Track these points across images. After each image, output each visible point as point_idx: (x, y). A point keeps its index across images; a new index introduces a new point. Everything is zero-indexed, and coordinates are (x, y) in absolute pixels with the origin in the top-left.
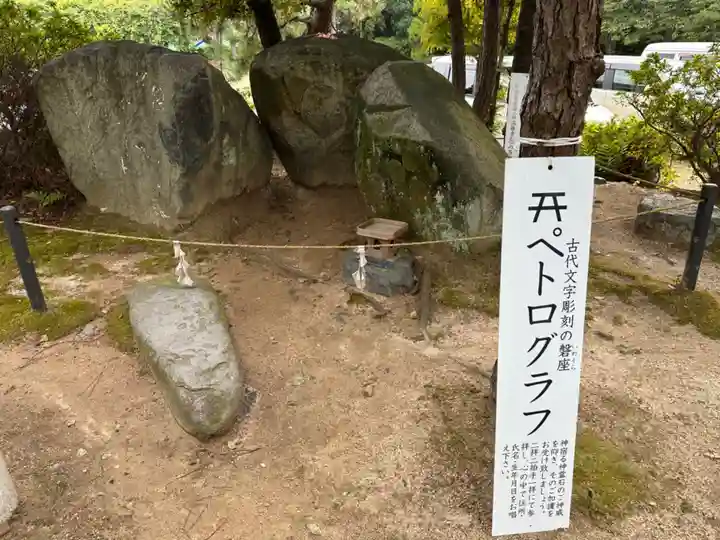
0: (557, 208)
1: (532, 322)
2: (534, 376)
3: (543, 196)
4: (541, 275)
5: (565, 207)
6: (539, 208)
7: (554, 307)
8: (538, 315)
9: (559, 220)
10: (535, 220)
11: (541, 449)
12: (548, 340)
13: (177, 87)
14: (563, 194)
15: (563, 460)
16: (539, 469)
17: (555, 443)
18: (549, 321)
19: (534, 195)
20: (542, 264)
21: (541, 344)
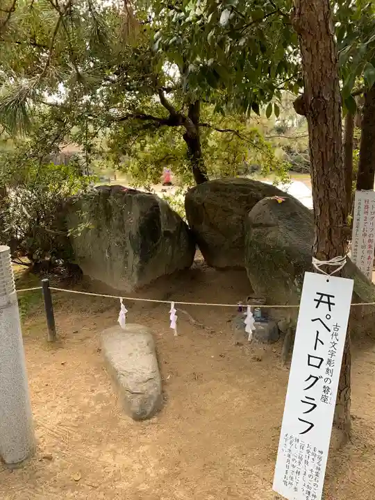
0: (329, 303)
1: (309, 365)
2: (307, 397)
3: (322, 295)
4: (317, 339)
5: (334, 304)
6: (319, 301)
7: (322, 359)
9: (330, 310)
10: (317, 307)
11: (306, 448)
12: (317, 379)
14: (333, 297)
18: (319, 367)
19: (318, 293)
20: (318, 332)
21: (313, 380)
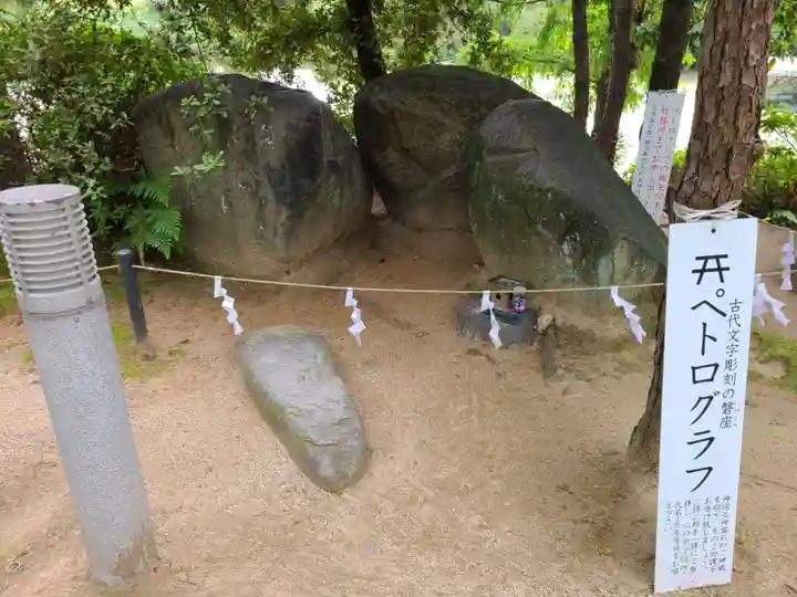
0: (720, 269)
1: (695, 382)
2: (696, 434)
3: (706, 259)
4: (704, 336)
5: (728, 269)
6: (702, 271)
7: (716, 366)
8: (700, 375)
9: (722, 281)
10: (699, 283)
11: (703, 506)
12: (711, 398)
13: (289, 127)
14: (726, 256)
15: (725, 515)
16: (702, 524)
17: (717, 499)
18: (712, 380)
19: (698, 258)
20: (705, 325)
21: (704, 402)
